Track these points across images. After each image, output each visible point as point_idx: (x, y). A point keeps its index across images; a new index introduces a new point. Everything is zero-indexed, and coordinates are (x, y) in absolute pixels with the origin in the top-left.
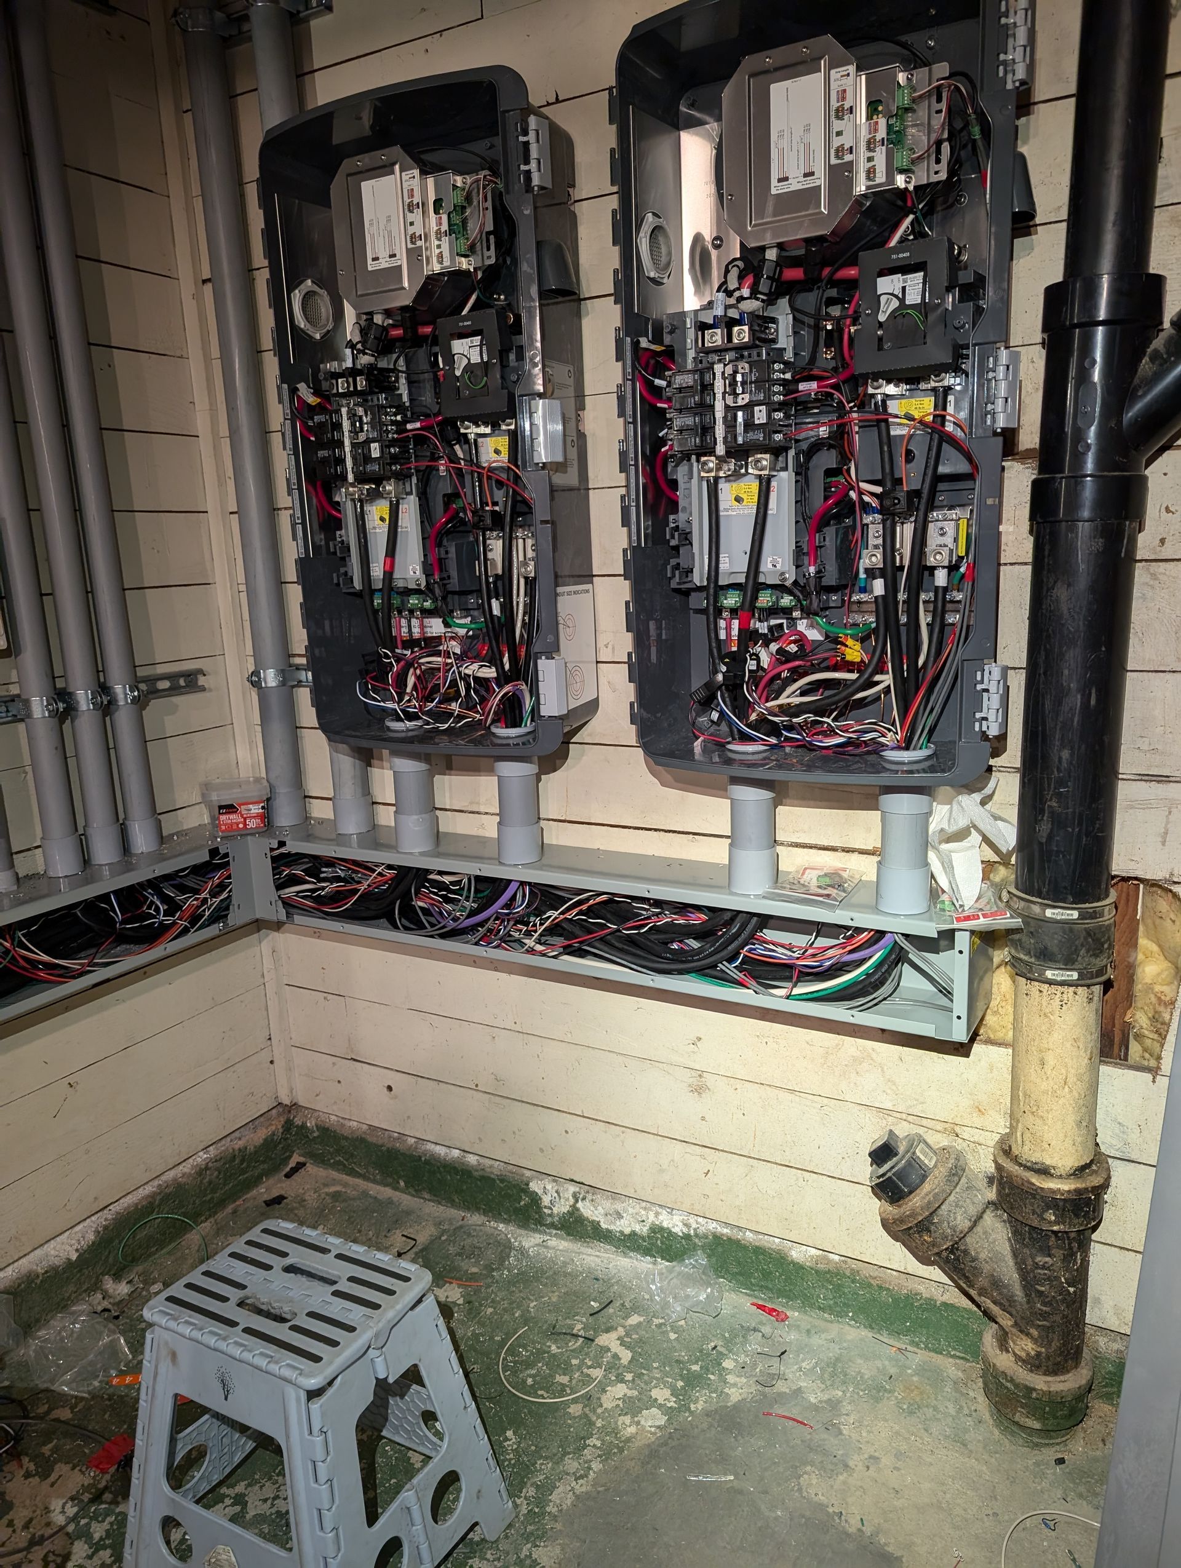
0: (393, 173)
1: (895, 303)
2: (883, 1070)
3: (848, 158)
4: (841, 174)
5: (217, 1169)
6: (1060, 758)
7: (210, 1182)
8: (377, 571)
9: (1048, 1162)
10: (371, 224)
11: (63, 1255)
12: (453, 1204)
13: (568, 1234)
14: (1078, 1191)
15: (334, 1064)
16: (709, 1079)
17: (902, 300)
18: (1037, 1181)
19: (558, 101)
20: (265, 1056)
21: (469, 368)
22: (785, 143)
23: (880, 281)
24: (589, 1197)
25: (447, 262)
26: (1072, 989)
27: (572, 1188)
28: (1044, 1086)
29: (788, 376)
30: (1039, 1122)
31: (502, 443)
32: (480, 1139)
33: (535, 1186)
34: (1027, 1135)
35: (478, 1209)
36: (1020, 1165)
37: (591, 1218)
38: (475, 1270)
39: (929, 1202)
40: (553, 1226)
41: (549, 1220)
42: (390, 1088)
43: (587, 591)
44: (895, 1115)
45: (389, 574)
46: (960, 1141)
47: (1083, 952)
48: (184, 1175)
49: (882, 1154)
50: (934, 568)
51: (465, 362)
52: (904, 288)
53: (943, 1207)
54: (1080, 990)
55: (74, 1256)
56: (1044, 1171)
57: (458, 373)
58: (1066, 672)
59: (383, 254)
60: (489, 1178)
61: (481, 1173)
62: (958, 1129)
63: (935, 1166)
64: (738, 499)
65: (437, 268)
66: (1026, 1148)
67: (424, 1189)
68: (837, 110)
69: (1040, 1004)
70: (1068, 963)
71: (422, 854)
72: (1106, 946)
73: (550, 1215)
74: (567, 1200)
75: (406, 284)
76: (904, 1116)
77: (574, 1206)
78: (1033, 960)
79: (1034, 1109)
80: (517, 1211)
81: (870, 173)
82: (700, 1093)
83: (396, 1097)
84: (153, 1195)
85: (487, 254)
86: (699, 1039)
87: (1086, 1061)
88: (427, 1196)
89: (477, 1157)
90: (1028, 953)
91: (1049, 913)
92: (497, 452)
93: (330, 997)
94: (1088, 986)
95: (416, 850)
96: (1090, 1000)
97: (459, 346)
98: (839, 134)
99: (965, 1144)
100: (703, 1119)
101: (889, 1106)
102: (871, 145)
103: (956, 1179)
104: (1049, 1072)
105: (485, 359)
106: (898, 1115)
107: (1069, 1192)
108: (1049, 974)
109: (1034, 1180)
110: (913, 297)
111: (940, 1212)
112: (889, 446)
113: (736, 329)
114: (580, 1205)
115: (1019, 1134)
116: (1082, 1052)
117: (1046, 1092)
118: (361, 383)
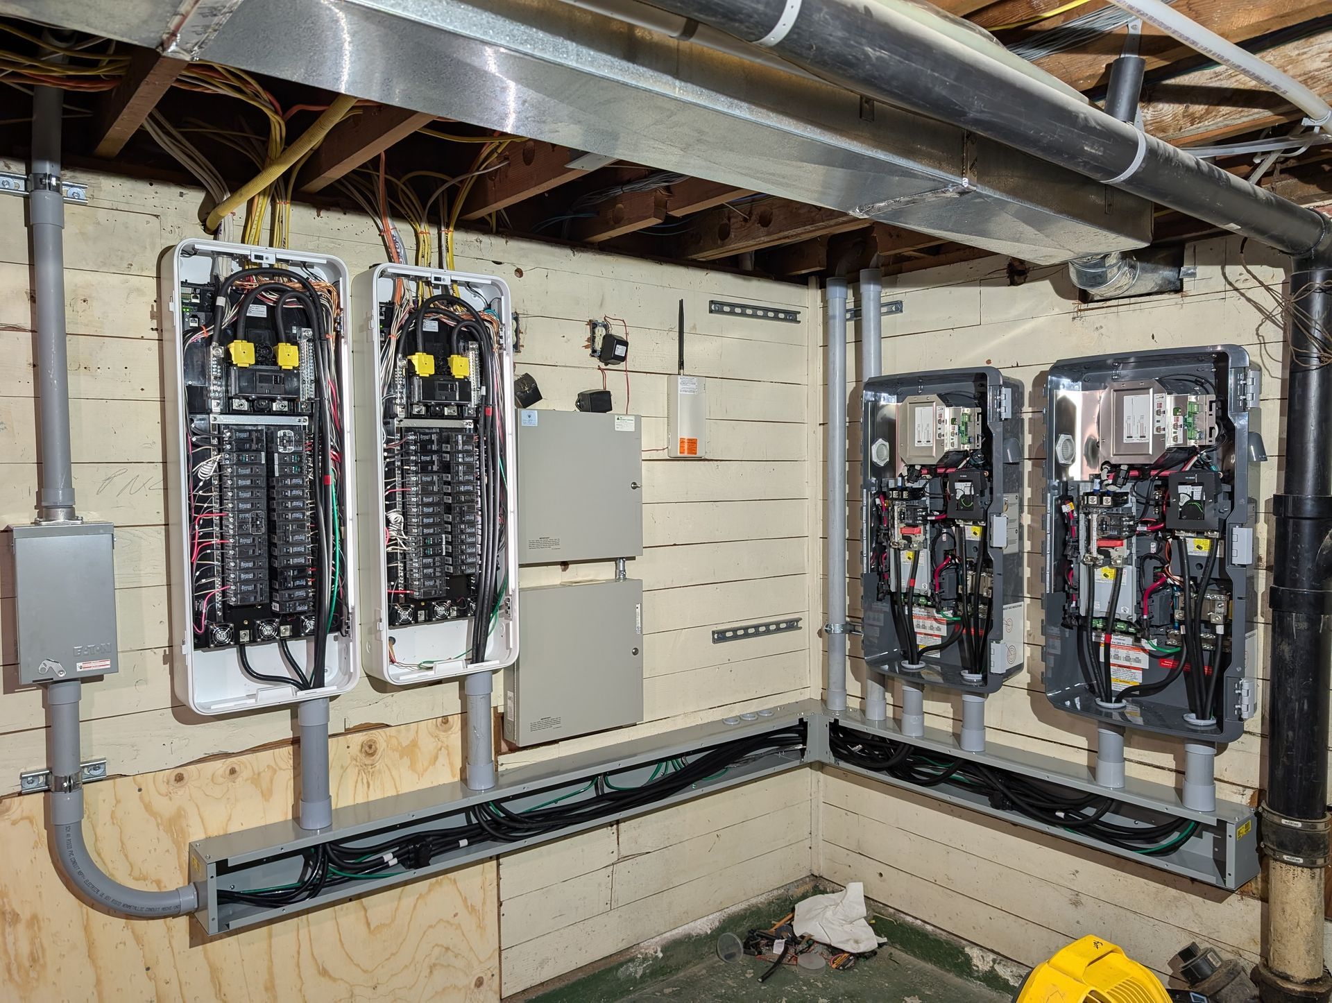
0: (932, 406)
1: (1188, 499)
2: (1193, 907)
3: (1162, 432)
4: (1159, 439)
5: (777, 904)
6: (1288, 736)
7: (774, 911)
8: (904, 584)
9: (1289, 973)
10: (919, 426)
11: (704, 930)
12: (915, 955)
13: (988, 986)
14: (1306, 992)
15: (848, 855)
16: (1083, 899)
17: (1192, 497)
18: (1280, 982)
19: (1018, 366)
20: (807, 843)
21: (964, 496)
22: (1131, 422)
23: (1179, 487)
24: (1003, 963)
25: (956, 447)
26: (1300, 869)
27: (992, 956)
28: (1285, 925)
29: (1131, 523)
30: (1283, 947)
31: (978, 530)
32: (935, 915)
33: (967, 950)
34: (1276, 954)
35: (930, 961)
36: (1272, 973)
37: (1004, 977)
38: (928, 993)
39: (1214, 986)
40: (978, 978)
41: (976, 974)
42: (881, 875)
43: (1021, 606)
44: (1201, 937)
45: (911, 588)
46: (1242, 960)
47: (1305, 847)
48: (761, 903)
49: (1187, 953)
50: (1215, 625)
51: (962, 493)
52: (1192, 492)
53: (1223, 991)
54: (1305, 870)
55: (709, 932)
56: (1287, 978)
57: (958, 498)
58: (1289, 689)
59: (924, 440)
60: (939, 941)
61: (934, 937)
62: (1241, 952)
63: (1220, 967)
64: (1106, 575)
65: (951, 448)
66: (1276, 963)
67: (897, 942)
68: (1157, 411)
69: (1281, 875)
70: (1297, 853)
71: (916, 737)
72: (1322, 846)
73: (977, 971)
74: (988, 962)
75: (934, 455)
76: (1207, 939)
77: (993, 967)
78: (1275, 848)
79: (1280, 938)
80: (956, 965)
81: (1175, 439)
82: (1076, 906)
83: (884, 881)
84: (746, 910)
85: (977, 444)
86: (1077, 872)
87: (1312, 914)
88: (899, 947)
89: (932, 928)
90: (1273, 844)
91: (1284, 821)
92: (975, 533)
93: (849, 813)
94: (1311, 868)
95: (914, 735)
96: (1313, 878)
97: (958, 485)
98: (1158, 421)
99: (1246, 962)
100: (1078, 922)
101: (1197, 930)
102: (1175, 426)
103: (1232, 976)
104: (1287, 917)
105: (973, 493)
106: (1203, 937)
107: (1300, 992)
108: (1285, 857)
109: (1278, 982)
110: (1197, 497)
111: (1220, 993)
112: (1188, 560)
113: (1104, 498)
114: (996, 967)
115: (1271, 954)
116: (1308, 908)
117: (1286, 929)
118: (905, 495)
